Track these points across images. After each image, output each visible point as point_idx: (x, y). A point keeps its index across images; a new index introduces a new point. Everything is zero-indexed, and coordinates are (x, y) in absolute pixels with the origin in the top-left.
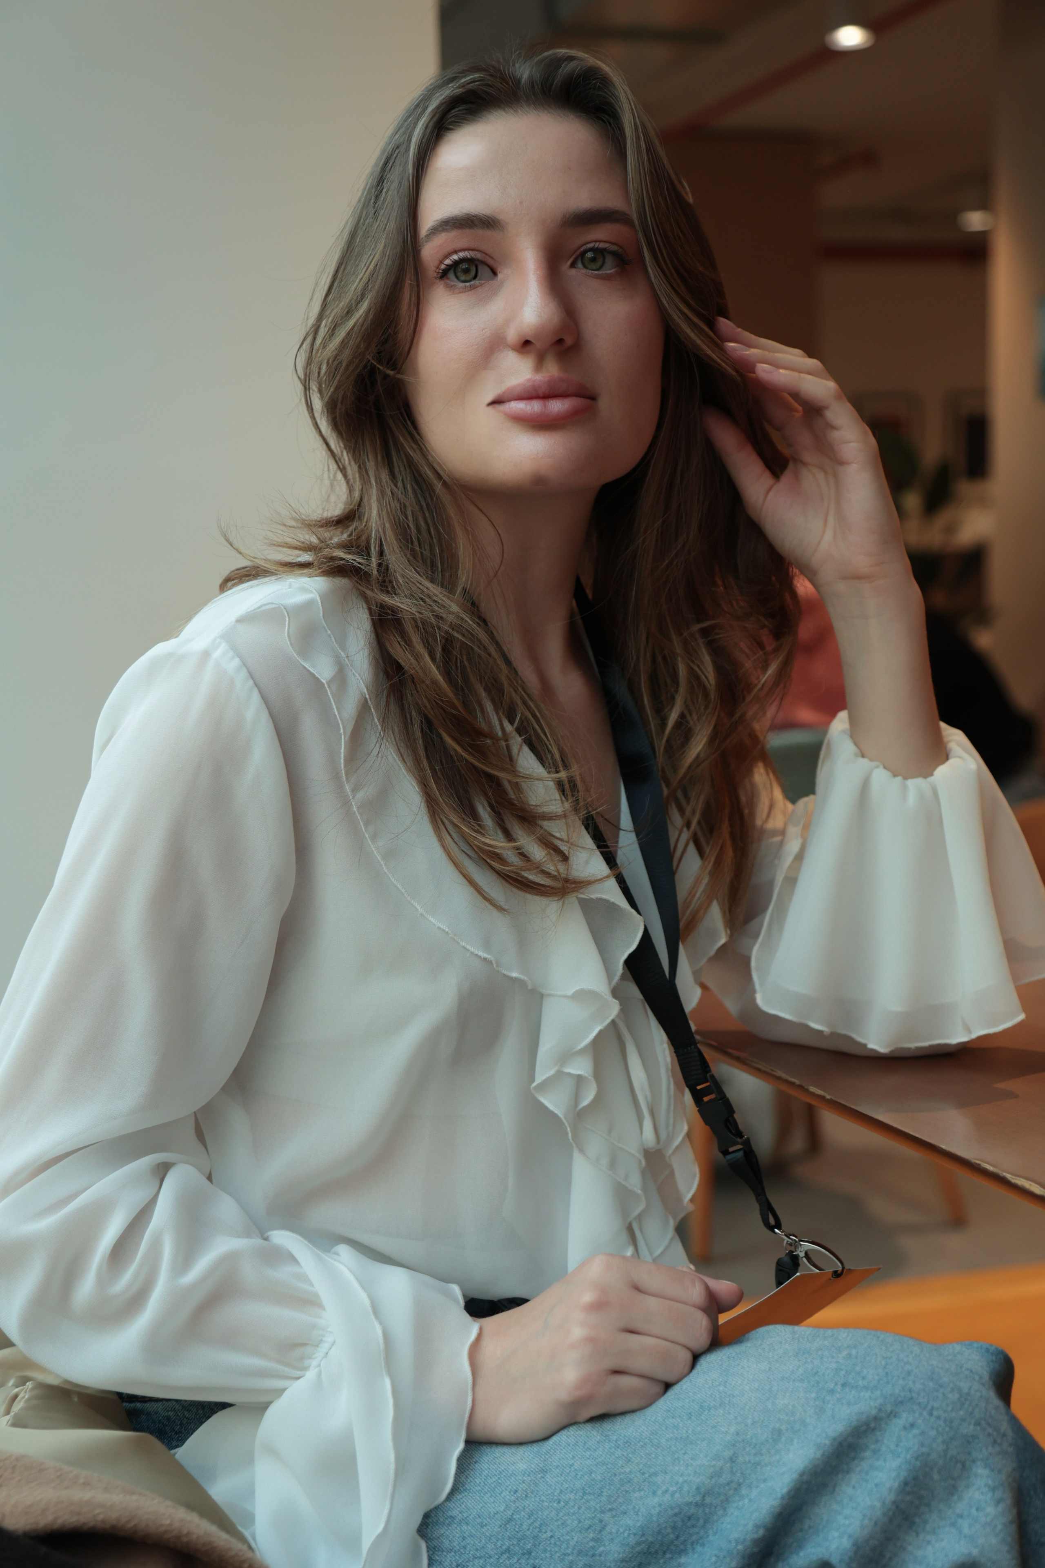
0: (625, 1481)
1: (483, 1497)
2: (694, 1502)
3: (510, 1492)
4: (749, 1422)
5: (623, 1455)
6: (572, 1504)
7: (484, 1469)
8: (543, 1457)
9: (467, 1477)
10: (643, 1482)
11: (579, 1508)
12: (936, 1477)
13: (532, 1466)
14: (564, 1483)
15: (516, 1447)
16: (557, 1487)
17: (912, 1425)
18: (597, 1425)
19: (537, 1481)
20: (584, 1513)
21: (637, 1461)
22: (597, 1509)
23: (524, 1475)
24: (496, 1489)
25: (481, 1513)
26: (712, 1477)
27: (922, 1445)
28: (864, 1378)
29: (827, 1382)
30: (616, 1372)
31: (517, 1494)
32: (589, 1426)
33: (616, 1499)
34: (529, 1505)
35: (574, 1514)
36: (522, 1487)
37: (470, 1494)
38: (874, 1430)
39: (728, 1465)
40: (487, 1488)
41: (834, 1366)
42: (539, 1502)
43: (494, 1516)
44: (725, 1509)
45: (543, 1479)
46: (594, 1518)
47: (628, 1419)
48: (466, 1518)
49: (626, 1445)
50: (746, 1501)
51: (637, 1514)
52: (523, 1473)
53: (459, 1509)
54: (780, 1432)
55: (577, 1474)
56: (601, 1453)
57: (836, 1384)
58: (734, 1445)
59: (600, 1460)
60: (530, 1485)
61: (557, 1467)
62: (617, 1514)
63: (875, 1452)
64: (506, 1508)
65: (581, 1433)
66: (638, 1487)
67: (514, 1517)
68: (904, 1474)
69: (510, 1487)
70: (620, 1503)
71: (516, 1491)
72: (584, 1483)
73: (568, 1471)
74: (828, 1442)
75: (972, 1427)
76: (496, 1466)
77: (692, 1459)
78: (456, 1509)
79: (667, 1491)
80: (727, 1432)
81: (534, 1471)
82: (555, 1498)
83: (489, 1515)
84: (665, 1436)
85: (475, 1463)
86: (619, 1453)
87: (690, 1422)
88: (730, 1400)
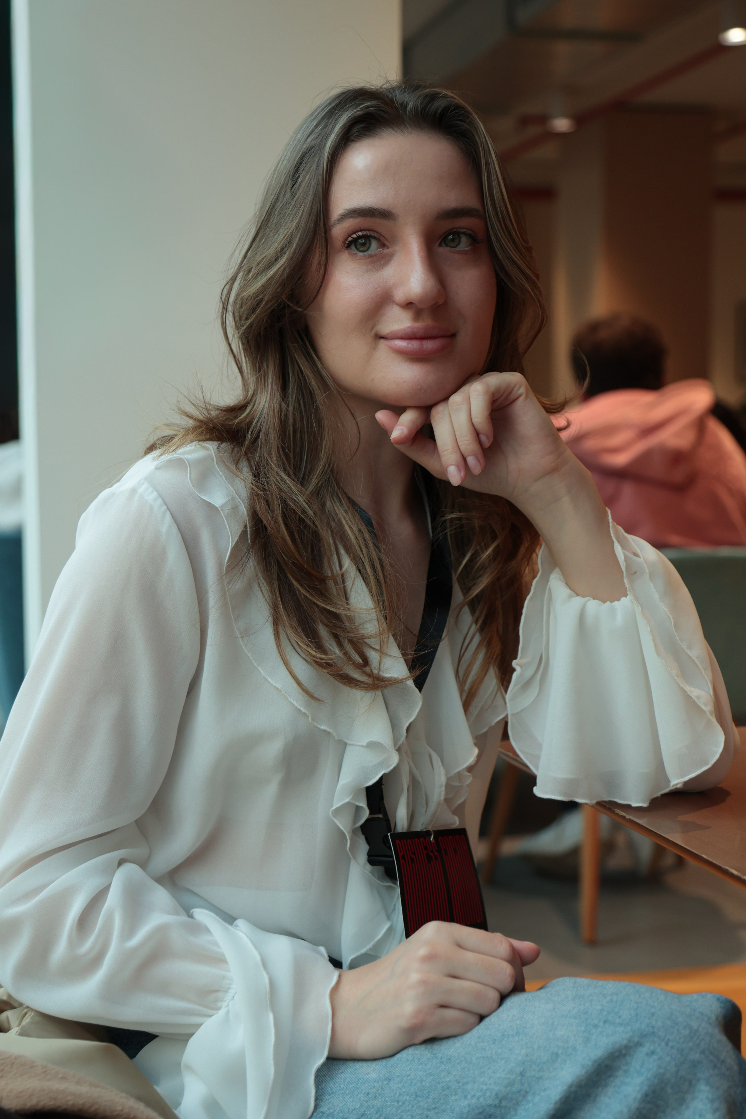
0: (445, 1088)
1: (344, 1098)
2: (494, 1104)
3: (364, 1094)
4: (536, 1047)
5: (445, 1069)
6: (407, 1103)
7: (347, 1078)
8: (389, 1069)
9: (334, 1083)
10: (458, 1089)
11: (413, 1107)
12: (669, 1090)
13: (381, 1076)
14: (403, 1089)
15: (371, 1062)
16: (397, 1091)
17: (653, 1053)
18: (429, 1046)
19: (383, 1086)
20: (415, 1111)
21: (454, 1073)
22: (424, 1108)
23: (374, 1082)
24: (354, 1092)
25: (343, 1110)
26: (506, 1087)
27: (659, 1067)
28: (620, 1017)
29: (593, 1020)
30: (443, 1006)
31: (369, 1096)
32: (423, 1047)
33: (438, 1101)
34: (377, 1104)
35: (409, 1111)
36: (372, 1090)
37: (336, 1096)
38: (625, 1055)
39: (519, 1078)
40: (348, 1091)
41: (599, 1007)
42: (384, 1102)
43: (352, 1112)
44: (516, 1110)
45: (388, 1085)
46: (422, 1114)
47: (450, 1042)
48: (332, 1113)
49: (448, 1062)
50: (531, 1105)
51: (453, 1112)
52: (374, 1080)
53: (327, 1107)
54: (557, 1055)
55: (412, 1082)
56: (430, 1067)
57: (600, 1021)
58: (524, 1064)
59: (429, 1072)
60: (379, 1089)
61: (398, 1077)
62: (438, 1112)
63: (626, 1072)
64: (361, 1106)
65: (417, 1052)
66: (454, 1092)
67: (366, 1112)
68: (645, 1088)
69: (364, 1091)
70: (441, 1104)
71: (368, 1094)
72: (417, 1089)
73: (405, 1080)
74: (590, 1063)
75: (697, 1055)
76: (355, 1075)
77: (494, 1072)
78: (326, 1106)
79: (474, 1096)
80: (519, 1054)
81: (382, 1079)
82: (396, 1099)
83: (349, 1111)
84: (476, 1056)
85: (341, 1073)
86: (443, 1067)
87: (494, 1046)
88: (523, 1031)
